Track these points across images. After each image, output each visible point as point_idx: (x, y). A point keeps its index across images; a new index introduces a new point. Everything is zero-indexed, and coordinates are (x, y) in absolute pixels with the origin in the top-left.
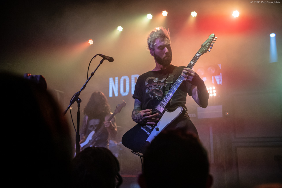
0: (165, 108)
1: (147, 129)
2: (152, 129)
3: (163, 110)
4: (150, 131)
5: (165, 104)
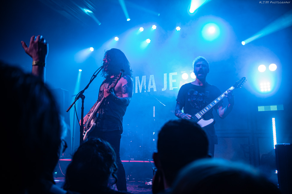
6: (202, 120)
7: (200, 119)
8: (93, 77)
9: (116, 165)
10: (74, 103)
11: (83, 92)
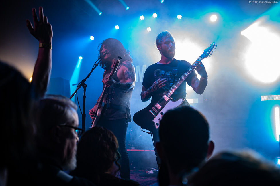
0: (170, 97)
1: (154, 112)
2: (158, 113)
3: (168, 99)
4: (156, 114)
5: (170, 95)
6: (170, 101)
7: (168, 101)
8: (95, 66)
9: (119, 152)
10: (76, 92)
11: (84, 80)
